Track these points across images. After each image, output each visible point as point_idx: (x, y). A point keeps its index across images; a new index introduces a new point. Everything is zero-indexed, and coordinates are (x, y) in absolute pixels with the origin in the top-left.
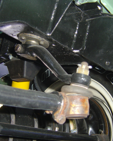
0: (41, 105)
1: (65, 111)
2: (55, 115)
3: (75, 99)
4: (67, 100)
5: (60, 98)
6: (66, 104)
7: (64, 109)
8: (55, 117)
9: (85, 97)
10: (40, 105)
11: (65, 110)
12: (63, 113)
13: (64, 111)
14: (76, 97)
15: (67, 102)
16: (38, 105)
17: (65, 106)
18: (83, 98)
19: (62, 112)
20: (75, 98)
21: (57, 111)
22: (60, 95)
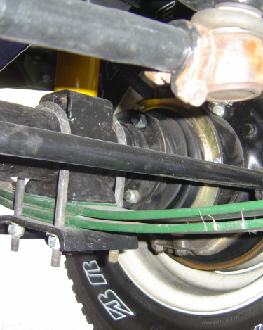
0: (141, 49)
1: (204, 70)
2: (178, 82)
3: (229, 42)
4: (209, 40)
5: (191, 34)
6: (208, 51)
7: (203, 67)
8: (179, 88)
9: (255, 39)
10: (138, 50)
11: (206, 68)
12: (200, 76)
13: (201, 71)
14: (232, 37)
15: (209, 47)
16: (133, 47)
17: (204, 58)
18: (249, 40)
19: (196, 75)
20: (230, 40)
21: (184, 69)
22: (190, 27)
